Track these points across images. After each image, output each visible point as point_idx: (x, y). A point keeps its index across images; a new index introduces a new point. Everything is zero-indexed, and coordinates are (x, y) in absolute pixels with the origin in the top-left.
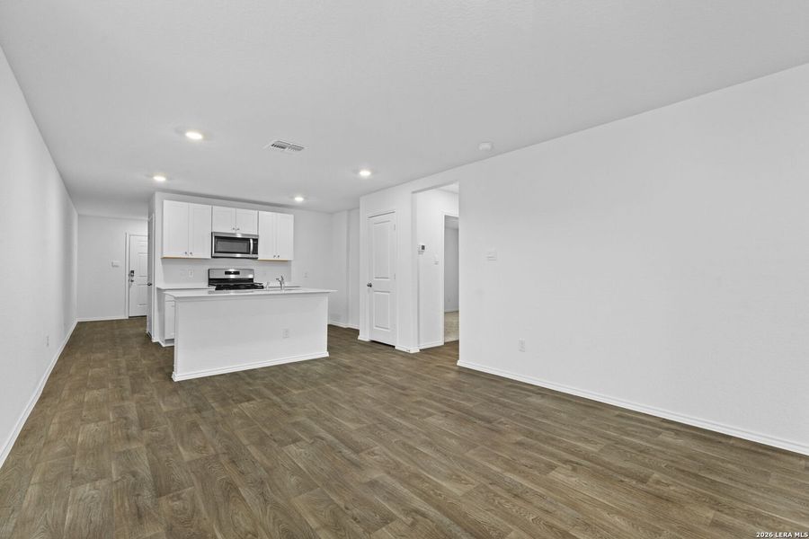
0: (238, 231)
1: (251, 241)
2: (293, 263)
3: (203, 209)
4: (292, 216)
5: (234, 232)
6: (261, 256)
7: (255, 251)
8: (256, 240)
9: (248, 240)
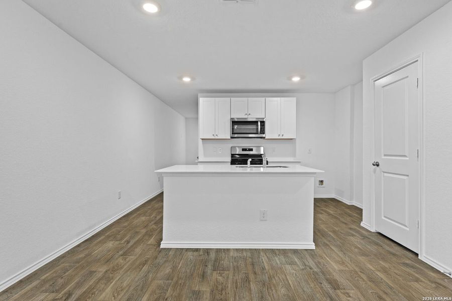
0: (249, 116)
1: (259, 124)
2: (297, 141)
3: (224, 101)
4: (294, 99)
5: (246, 117)
6: (268, 135)
7: (263, 131)
8: (263, 123)
9: (257, 122)
